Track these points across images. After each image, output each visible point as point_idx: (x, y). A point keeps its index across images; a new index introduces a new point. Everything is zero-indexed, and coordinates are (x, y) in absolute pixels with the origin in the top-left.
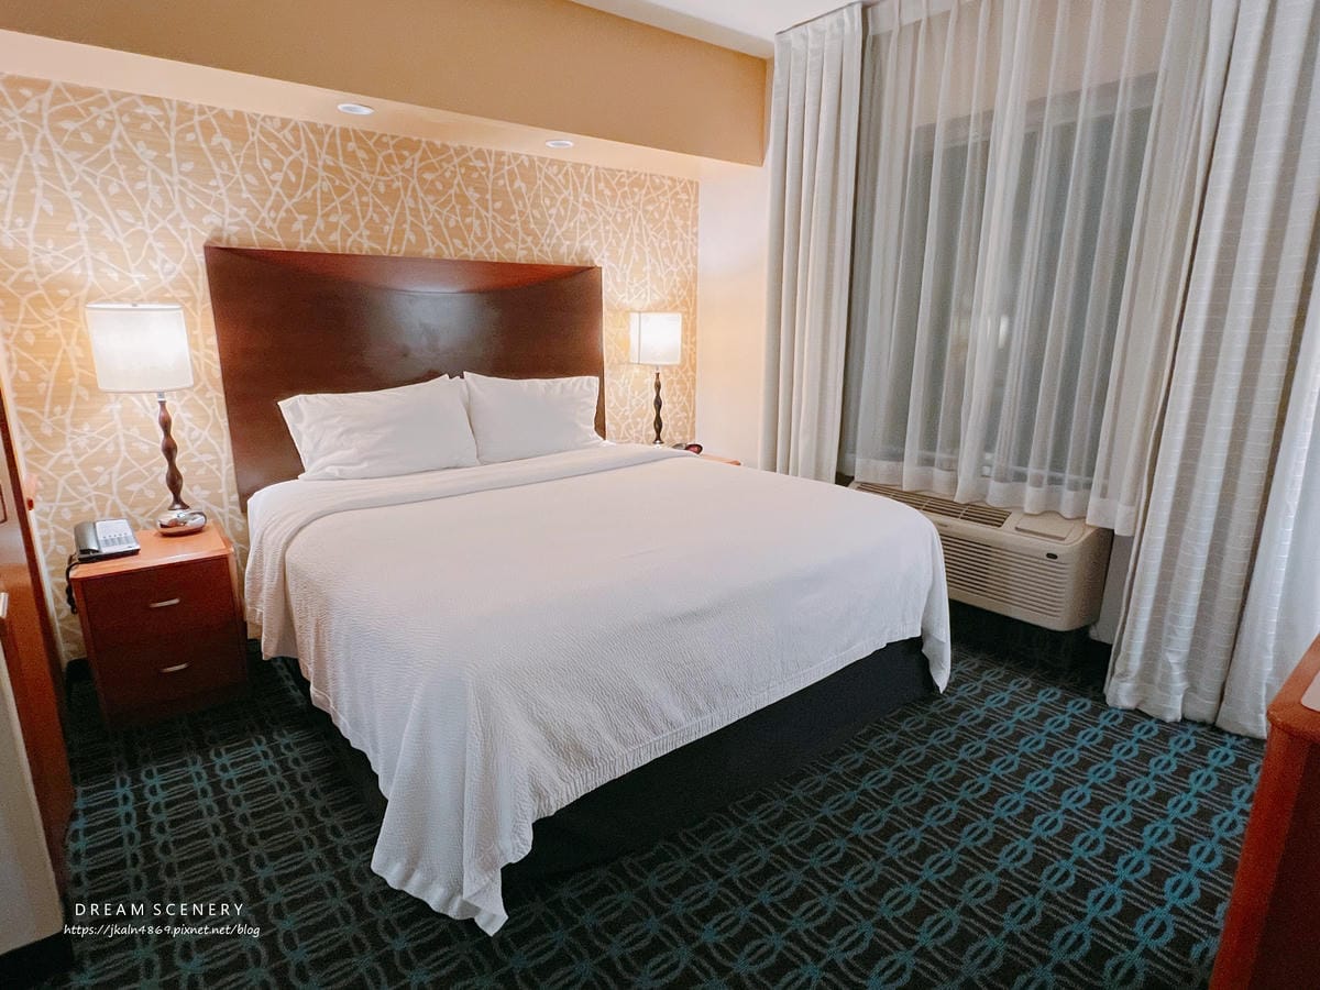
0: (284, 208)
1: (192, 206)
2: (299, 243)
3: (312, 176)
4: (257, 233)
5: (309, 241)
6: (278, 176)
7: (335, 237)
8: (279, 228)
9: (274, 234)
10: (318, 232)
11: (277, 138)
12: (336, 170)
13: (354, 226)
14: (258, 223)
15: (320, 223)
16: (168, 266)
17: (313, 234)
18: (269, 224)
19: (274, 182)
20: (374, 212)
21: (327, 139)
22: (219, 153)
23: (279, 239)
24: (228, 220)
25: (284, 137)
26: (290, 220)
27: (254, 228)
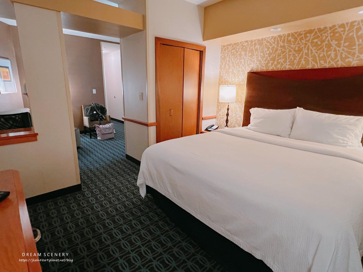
0: (268, 60)
1: (249, 63)
2: (269, 69)
3: (277, 50)
4: (260, 68)
5: (272, 68)
6: (268, 52)
7: (279, 66)
8: (265, 66)
9: (264, 67)
10: (275, 65)
11: (270, 42)
12: (284, 46)
13: (285, 62)
14: (261, 65)
15: (276, 63)
16: (242, 77)
17: (273, 66)
18: (263, 65)
19: (266, 54)
20: (293, 56)
21: (283, 38)
22: (256, 50)
23: (265, 68)
24: (255, 65)
25: (272, 41)
26: (268, 63)
27: (260, 66)
